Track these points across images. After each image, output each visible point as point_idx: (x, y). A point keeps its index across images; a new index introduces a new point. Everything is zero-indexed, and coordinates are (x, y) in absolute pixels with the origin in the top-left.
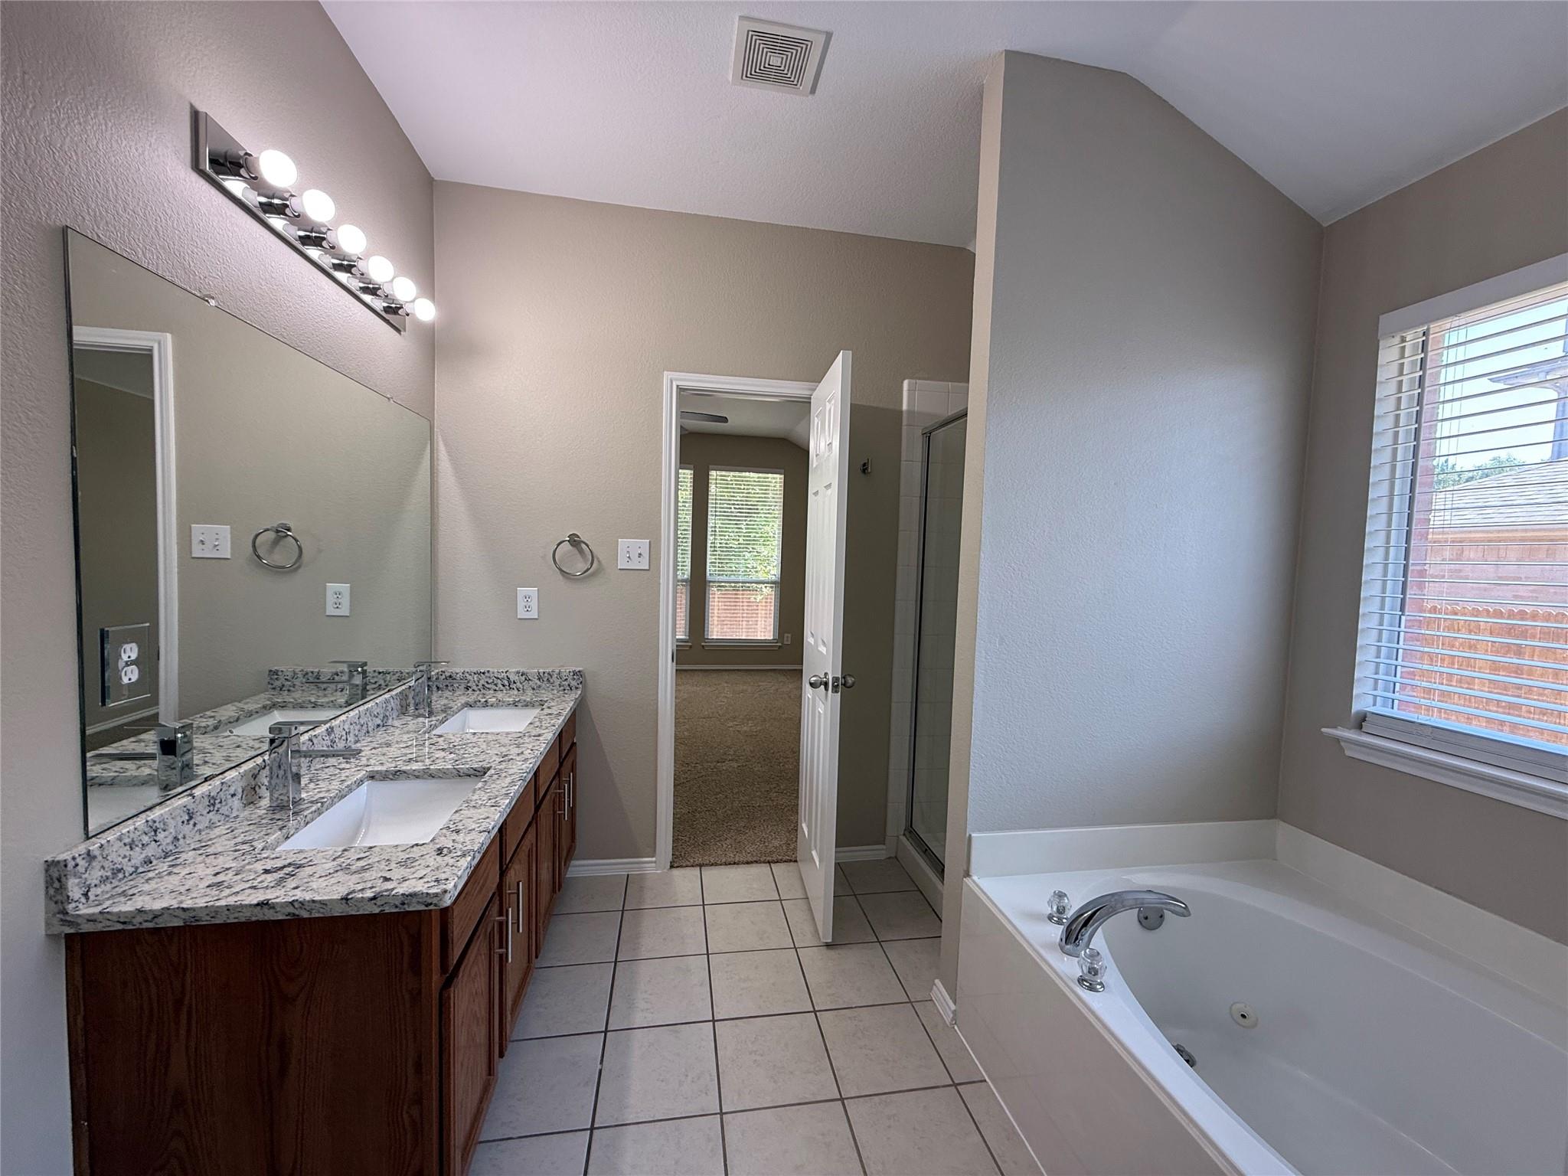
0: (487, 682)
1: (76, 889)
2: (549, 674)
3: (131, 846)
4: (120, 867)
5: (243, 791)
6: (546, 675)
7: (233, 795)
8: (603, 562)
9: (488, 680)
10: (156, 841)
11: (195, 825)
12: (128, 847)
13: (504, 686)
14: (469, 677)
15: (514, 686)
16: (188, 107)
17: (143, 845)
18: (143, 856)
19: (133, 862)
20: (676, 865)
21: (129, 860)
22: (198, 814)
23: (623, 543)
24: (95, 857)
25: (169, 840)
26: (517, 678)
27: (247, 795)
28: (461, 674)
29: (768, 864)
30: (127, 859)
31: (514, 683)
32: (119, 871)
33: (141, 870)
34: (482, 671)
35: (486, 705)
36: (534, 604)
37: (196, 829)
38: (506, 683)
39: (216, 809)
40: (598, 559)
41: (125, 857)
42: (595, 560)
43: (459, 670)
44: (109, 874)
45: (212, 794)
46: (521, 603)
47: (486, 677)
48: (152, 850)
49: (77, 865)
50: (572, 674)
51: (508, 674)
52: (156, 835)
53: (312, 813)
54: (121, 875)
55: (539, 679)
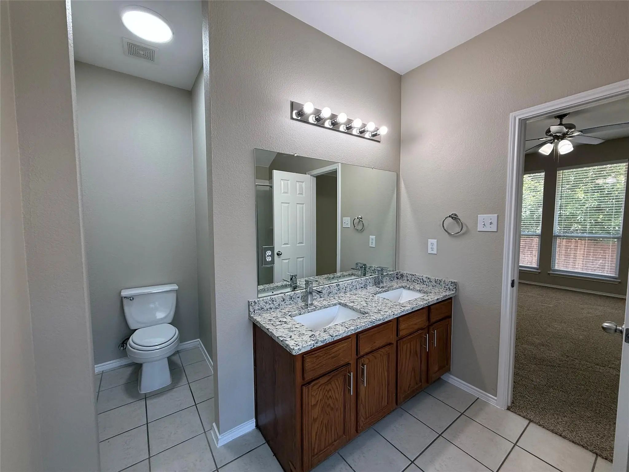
0: (415, 279)
1: (251, 309)
2: (440, 281)
3: (266, 303)
4: (263, 307)
5: (302, 297)
6: (438, 281)
7: (298, 297)
8: (469, 227)
9: (415, 278)
10: (273, 304)
11: (285, 302)
12: (265, 303)
13: (421, 282)
14: (408, 276)
15: (425, 283)
16: (290, 102)
17: (269, 304)
18: (269, 306)
19: (267, 307)
20: (511, 410)
21: (266, 306)
22: (286, 300)
23: (481, 217)
24: (256, 303)
25: (277, 304)
26: (426, 280)
27: (303, 299)
28: (405, 274)
29: (595, 455)
30: (265, 306)
31: (425, 282)
32: (263, 308)
33: (268, 310)
34: (413, 274)
35: (409, 289)
36: (435, 247)
37: (285, 304)
38: (422, 281)
39: (292, 300)
40: (466, 225)
41: (264, 305)
42: (464, 226)
43: (405, 272)
44: (260, 308)
45: (291, 295)
46: (430, 246)
47: (414, 277)
48: (272, 306)
49: (252, 303)
50: (450, 283)
51: (423, 277)
52: (273, 302)
53: (311, 309)
54: (263, 310)
55: (435, 282)
